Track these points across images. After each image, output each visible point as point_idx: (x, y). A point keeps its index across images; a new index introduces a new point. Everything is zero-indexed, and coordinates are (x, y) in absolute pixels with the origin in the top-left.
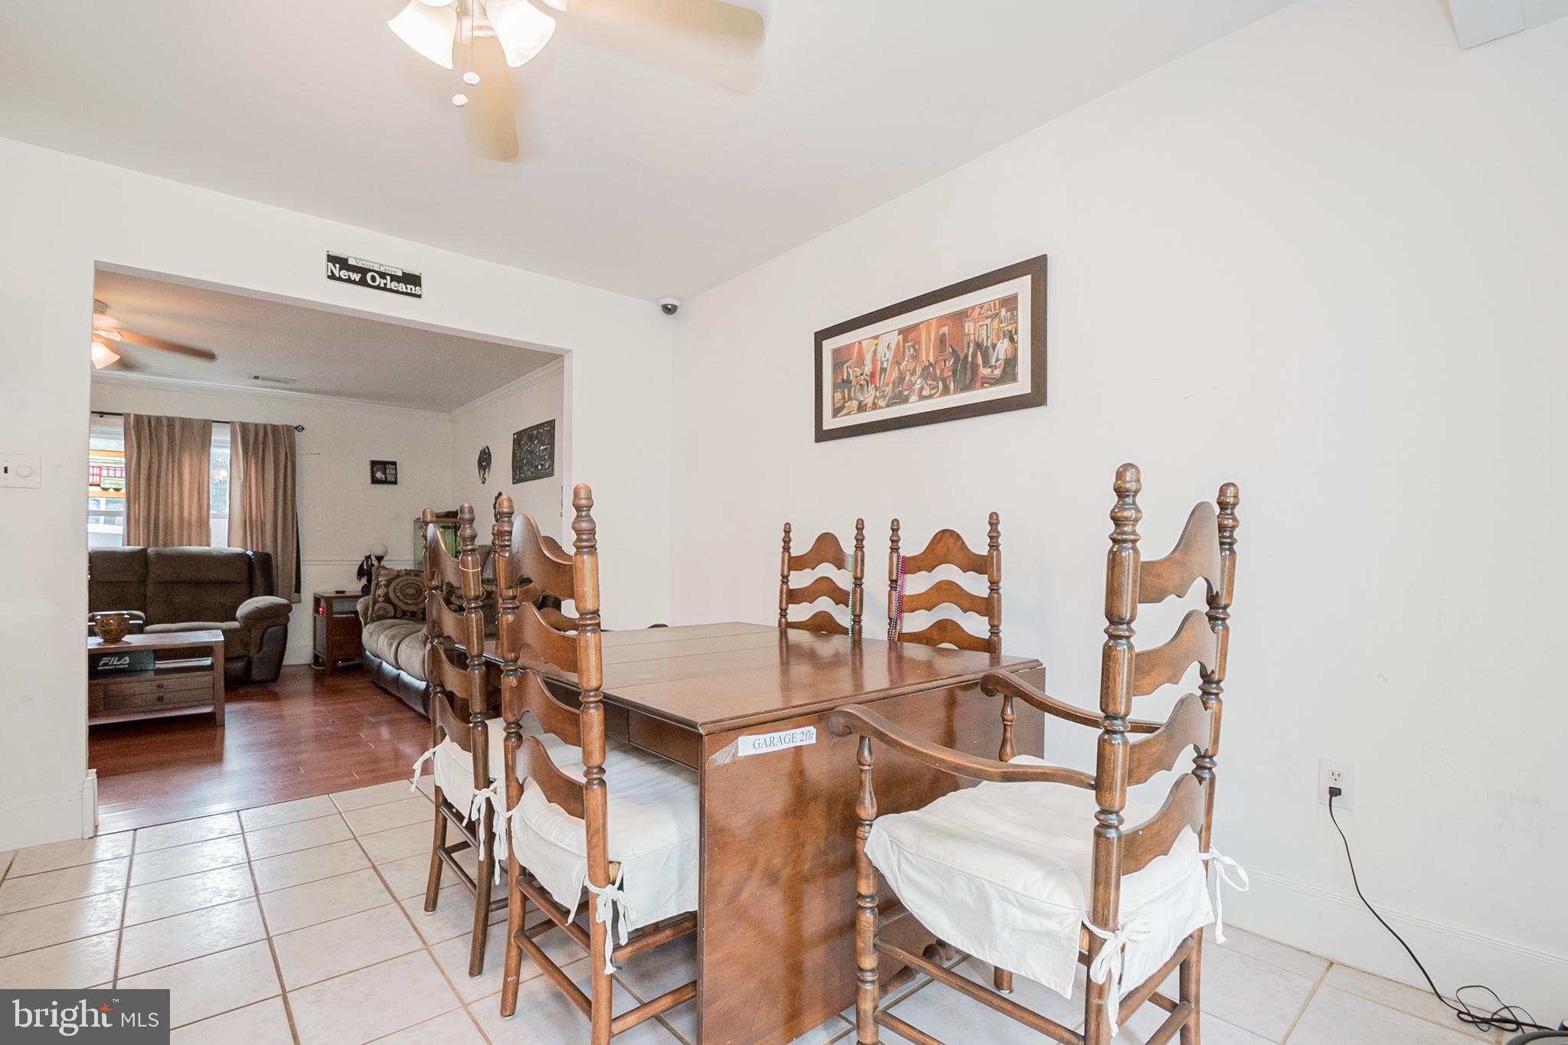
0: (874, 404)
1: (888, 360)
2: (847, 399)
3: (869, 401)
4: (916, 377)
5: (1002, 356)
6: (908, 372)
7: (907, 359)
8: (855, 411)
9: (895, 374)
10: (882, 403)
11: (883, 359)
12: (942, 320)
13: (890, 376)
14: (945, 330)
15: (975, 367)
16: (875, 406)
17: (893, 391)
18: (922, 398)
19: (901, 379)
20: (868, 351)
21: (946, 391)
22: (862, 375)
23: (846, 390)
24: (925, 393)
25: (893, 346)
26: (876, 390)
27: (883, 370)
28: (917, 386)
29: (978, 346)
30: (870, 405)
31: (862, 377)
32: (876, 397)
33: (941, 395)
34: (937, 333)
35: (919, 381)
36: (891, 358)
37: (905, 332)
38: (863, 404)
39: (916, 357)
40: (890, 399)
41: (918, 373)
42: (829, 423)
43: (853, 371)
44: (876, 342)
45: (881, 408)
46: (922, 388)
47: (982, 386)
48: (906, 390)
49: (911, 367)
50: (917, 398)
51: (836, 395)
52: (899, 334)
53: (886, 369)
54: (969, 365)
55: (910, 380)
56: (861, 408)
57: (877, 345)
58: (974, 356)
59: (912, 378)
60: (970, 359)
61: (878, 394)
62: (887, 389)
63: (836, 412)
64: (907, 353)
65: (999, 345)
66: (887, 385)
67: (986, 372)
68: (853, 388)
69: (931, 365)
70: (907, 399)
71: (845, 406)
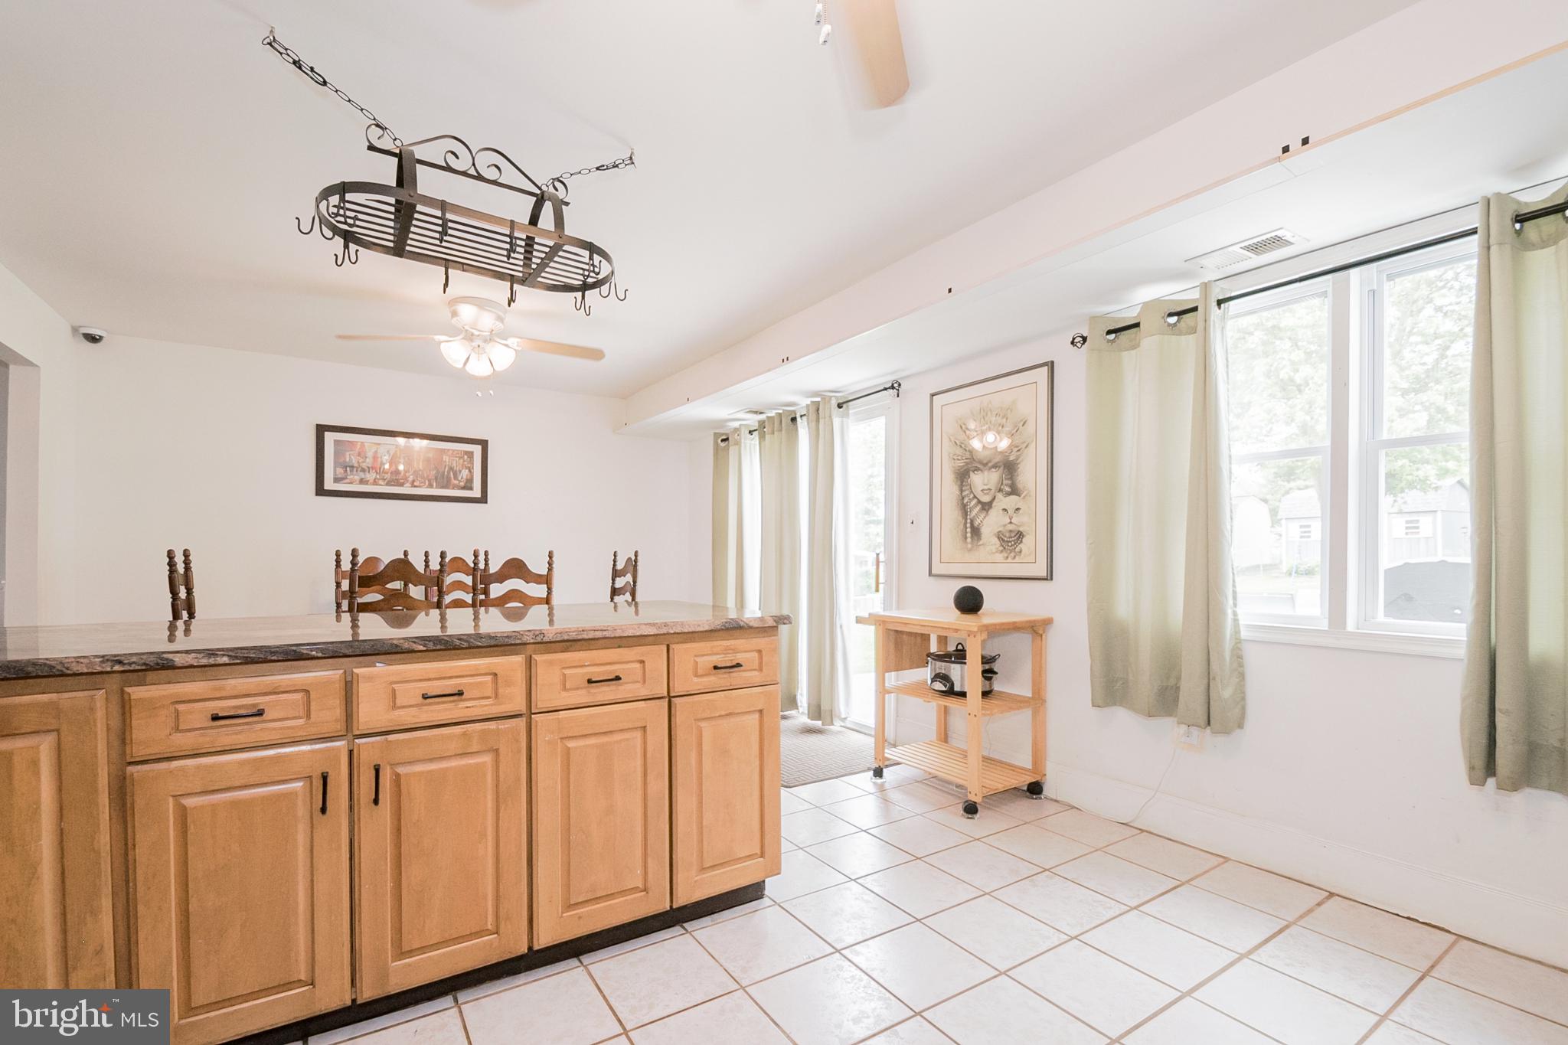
0: (375, 481)
1: (387, 459)
2: (349, 473)
4: (409, 474)
5: (465, 477)
8: (358, 482)
10: (381, 482)
11: (383, 458)
14: (431, 455)
15: (449, 480)
17: (391, 477)
18: (413, 486)
19: (398, 472)
22: (363, 462)
23: (348, 469)
24: (415, 484)
25: (392, 453)
26: (377, 474)
29: (451, 469)
30: (371, 481)
31: (364, 464)
33: (427, 487)
34: (425, 455)
35: (411, 477)
36: (390, 459)
38: (365, 479)
39: (410, 463)
40: (388, 481)
41: (411, 472)
42: (330, 484)
43: (355, 458)
44: (378, 447)
46: (414, 481)
47: (453, 489)
51: (337, 469)
54: (445, 477)
55: (405, 475)
56: (362, 482)
58: (449, 473)
60: (446, 473)
61: (378, 476)
62: (386, 476)
63: (337, 480)
65: (463, 471)
66: (387, 473)
67: (456, 482)
68: (355, 469)
69: (420, 470)
70: (402, 485)
71: (346, 478)
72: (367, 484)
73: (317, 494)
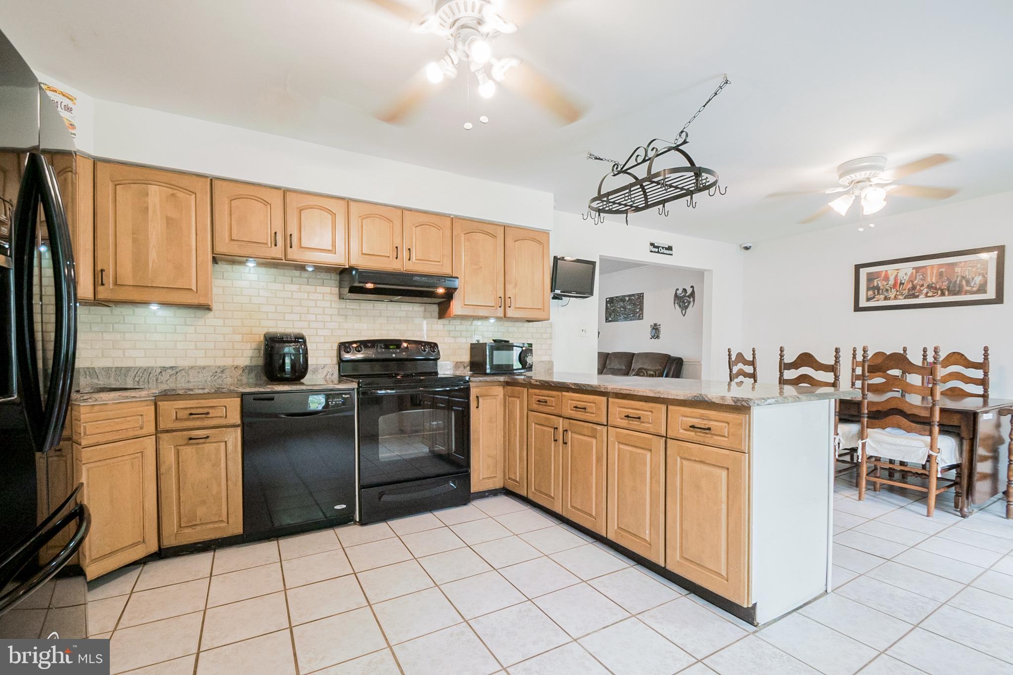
0: (895, 297)
1: (905, 280)
2: (876, 294)
3: (892, 296)
4: (923, 288)
5: (978, 283)
6: (918, 286)
7: (918, 280)
8: (882, 299)
9: (910, 285)
10: (900, 297)
11: (902, 279)
12: (941, 266)
13: (906, 286)
14: (943, 270)
15: (960, 287)
16: (896, 298)
17: (908, 292)
18: (927, 296)
19: (914, 288)
20: (892, 275)
21: (943, 294)
22: (887, 285)
23: (876, 291)
24: (929, 295)
25: (909, 274)
26: (897, 291)
27: (902, 284)
28: (925, 291)
29: (963, 277)
31: (888, 286)
32: (896, 294)
33: (940, 296)
34: (938, 270)
35: (925, 290)
36: (907, 279)
37: (917, 269)
38: (888, 297)
39: (924, 279)
41: (925, 286)
42: (863, 303)
43: (881, 282)
44: (898, 271)
45: (900, 299)
46: (927, 293)
47: (963, 294)
48: (917, 293)
49: (921, 283)
50: (924, 296)
51: (869, 292)
52: (913, 269)
53: (904, 283)
54: (956, 285)
55: (920, 289)
56: (886, 298)
57: (898, 273)
59: (921, 288)
60: (957, 283)
61: (898, 293)
62: (904, 292)
63: (868, 299)
64: (918, 277)
65: (976, 278)
66: (905, 290)
67: (968, 288)
68: (881, 290)
69: (933, 283)
70: (917, 297)
71: (875, 298)
72: (889, 300)
73: (855, 311)
